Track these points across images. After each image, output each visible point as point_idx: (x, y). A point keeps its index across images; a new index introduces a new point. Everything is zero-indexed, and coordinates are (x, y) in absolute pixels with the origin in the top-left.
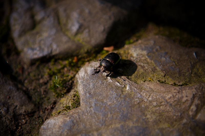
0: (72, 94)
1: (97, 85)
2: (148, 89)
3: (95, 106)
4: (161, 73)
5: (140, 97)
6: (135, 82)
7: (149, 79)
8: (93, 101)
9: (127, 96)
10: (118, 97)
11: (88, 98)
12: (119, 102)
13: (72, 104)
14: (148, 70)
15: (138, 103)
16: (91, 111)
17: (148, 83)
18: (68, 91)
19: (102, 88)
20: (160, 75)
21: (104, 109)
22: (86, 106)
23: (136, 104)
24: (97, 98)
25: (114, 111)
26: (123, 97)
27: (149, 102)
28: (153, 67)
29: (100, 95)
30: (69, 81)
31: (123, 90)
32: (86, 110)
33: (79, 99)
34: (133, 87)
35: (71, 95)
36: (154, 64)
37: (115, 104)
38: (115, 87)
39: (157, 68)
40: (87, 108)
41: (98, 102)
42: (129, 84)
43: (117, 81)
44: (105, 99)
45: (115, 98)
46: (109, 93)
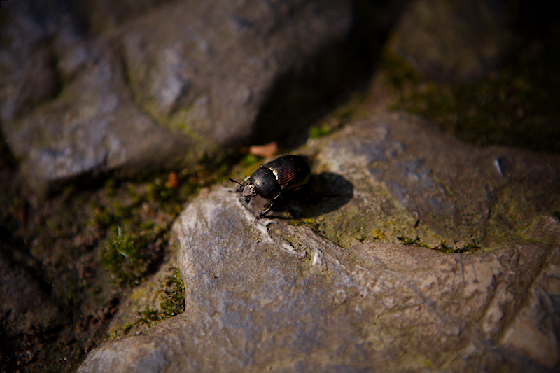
0: (164, 276)
1: (233, 251)
2: (371, 263)
3: (226, 311)
4: (405, 216)
5: (348, 285)
6: (334, 243)
7: (373, 233)
8: (220, 297)
9: (315, 283)
10: (290, 285)
11: (206, 287)
12: (293, 300)
13: (162, 305)
14: (370, 208)
15: (343, 301)
16: (215, 323)
17: (371, 245)
18: (153, 269)
19: (245, 259)
20: (405, 222)
21: (252, 318)
22: (201, 310)
23: (340, 305)
24: (232, 287)
25: (278, 323)
26: (302, 284)
27: (374, 298)
28: (384, 201)
29: (241, 279)
30: (155, 241)
31: (303, 265)
32: (200, 321)
33: (181, 291)
34: (329, 257)
35: (159, 280)
36: (387, 192)
37: (280, 303)
38: (281, 258)
39: (396, 203)
40: (203, 317)
41: (235, 300)
42: (319, 250)
43: (287, 240)
44: (254, 292)
45: (282, 287)
46: (265, 274)
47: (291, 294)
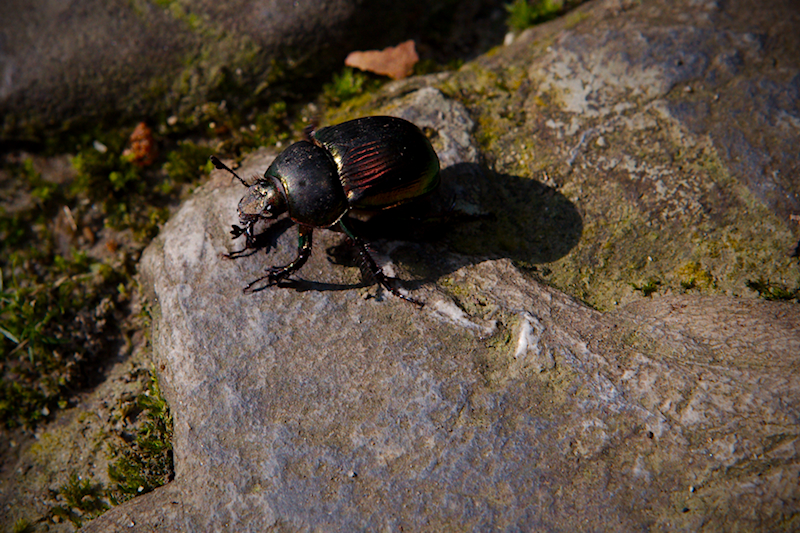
1: (300, 321)
2: (676, 347)
3: (284, 479)
4: (768, 226)
5: (612, 408)
6: (575, 299)
7: (681, 271)
8: (267, 442)
9: (522, 402)
10: (454, 409)
11: (230, 416)
12: (463, 448)
14: (673, 207)
15: (598, 449)
16: (254, 511)
17: (675, 301)
19: (335, 342)
20: (767, 243)
21: (353, 497)
22: (217, 476)
23: (589, 460)
24: (299, 415)
25: (423, 509)
26: (489, 405)
27: (683, 441)
28: (710, 186)
29: (322, 394)
31: (490, 355)
32: (215, 503)
33: (162, 428)
34: (559, 334)
36: (718, 163)
37: (428, 456)
38: (430, 338)
39: (743, 192)
40: (220, 494)
41: (305, 451)
42: (531, 314)
43: (446, 292)
44: (358, 427)
45: (432, 415)
46: (388, 380)
47: (457, 434)
